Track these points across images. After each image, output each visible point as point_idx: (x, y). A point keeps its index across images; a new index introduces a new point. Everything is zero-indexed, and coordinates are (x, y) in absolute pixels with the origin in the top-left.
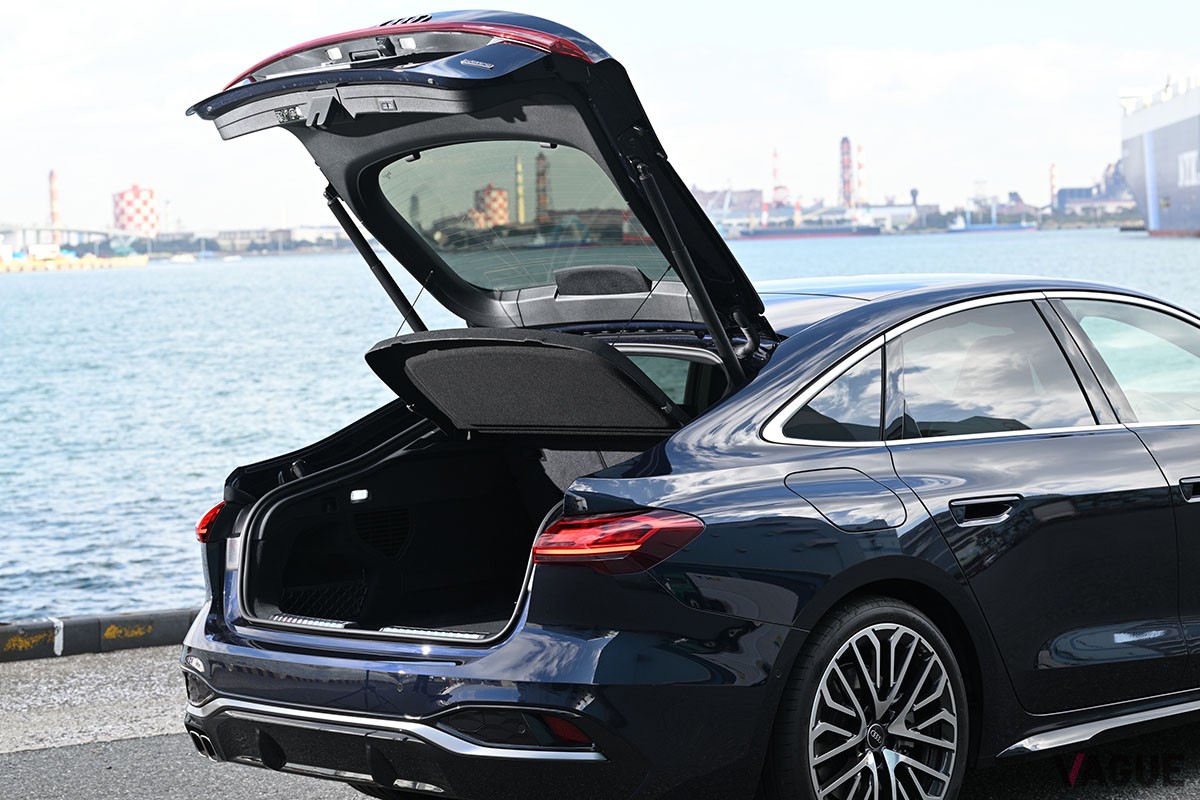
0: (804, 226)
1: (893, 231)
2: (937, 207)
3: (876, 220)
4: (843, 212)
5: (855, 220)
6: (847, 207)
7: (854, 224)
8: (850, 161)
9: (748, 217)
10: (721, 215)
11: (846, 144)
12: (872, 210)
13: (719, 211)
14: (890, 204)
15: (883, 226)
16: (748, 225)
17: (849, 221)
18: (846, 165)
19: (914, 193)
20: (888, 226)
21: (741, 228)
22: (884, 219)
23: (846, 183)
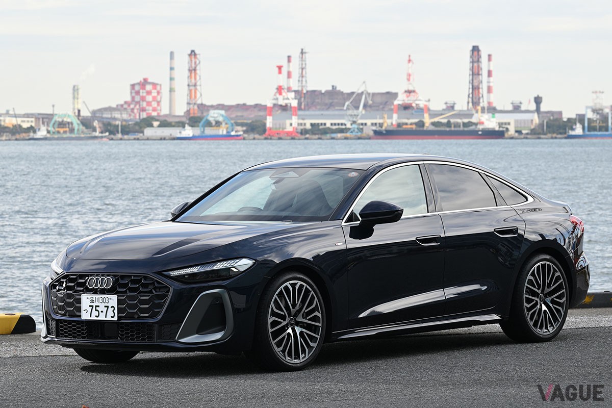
0: (432, 128)
1: (517, 134)
2: (560, 113)
3: (500, 125)
4: (471, 116)
5: (482, 123)
6: (474, 112)
7: (480, 127)
8: (479, 68)
9: (383, 118)
10: (356, 116)
11: (476, 53)
12: (497, 115)
13: (355, 112)
14: (517, 109)
15: (507, 129)
16: (381, 125)
17: (476, 124)
18: (475, 73)
19: (538, 100)
20: (512, 131)
21: (374, 128)
22: (509, 124)
23: (475, 89)
